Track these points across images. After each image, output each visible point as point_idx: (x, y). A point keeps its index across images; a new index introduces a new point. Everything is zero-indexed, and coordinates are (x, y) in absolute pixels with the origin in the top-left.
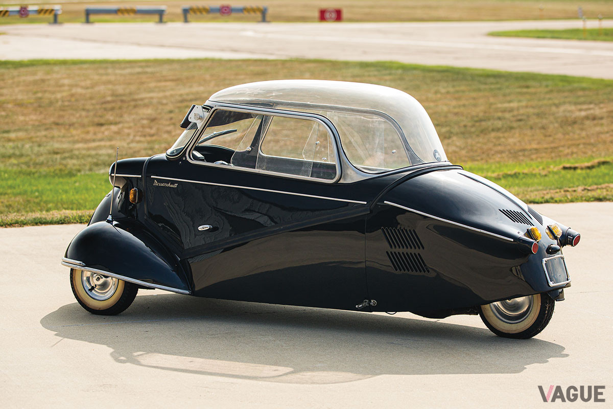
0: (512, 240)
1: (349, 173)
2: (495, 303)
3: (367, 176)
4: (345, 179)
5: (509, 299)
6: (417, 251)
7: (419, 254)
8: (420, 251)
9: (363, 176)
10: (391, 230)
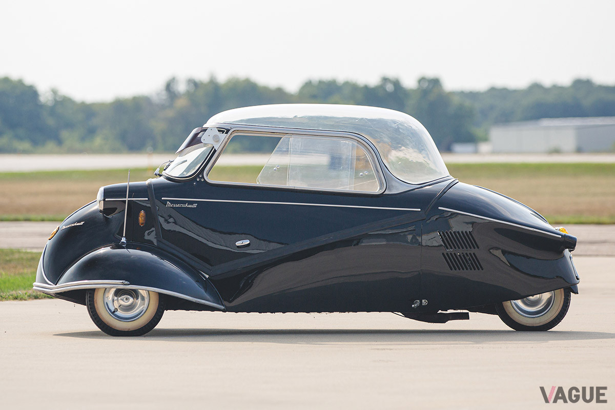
0: (560, 237)
1: (393, 184)
2: (516, 301)
3: (411, 187)
4: (390, 190)
5: (533, 295)
6: (472, 251)
7: (474, 254)
8: (476, 251)
9: (408, 186)
10: (447, 233)
